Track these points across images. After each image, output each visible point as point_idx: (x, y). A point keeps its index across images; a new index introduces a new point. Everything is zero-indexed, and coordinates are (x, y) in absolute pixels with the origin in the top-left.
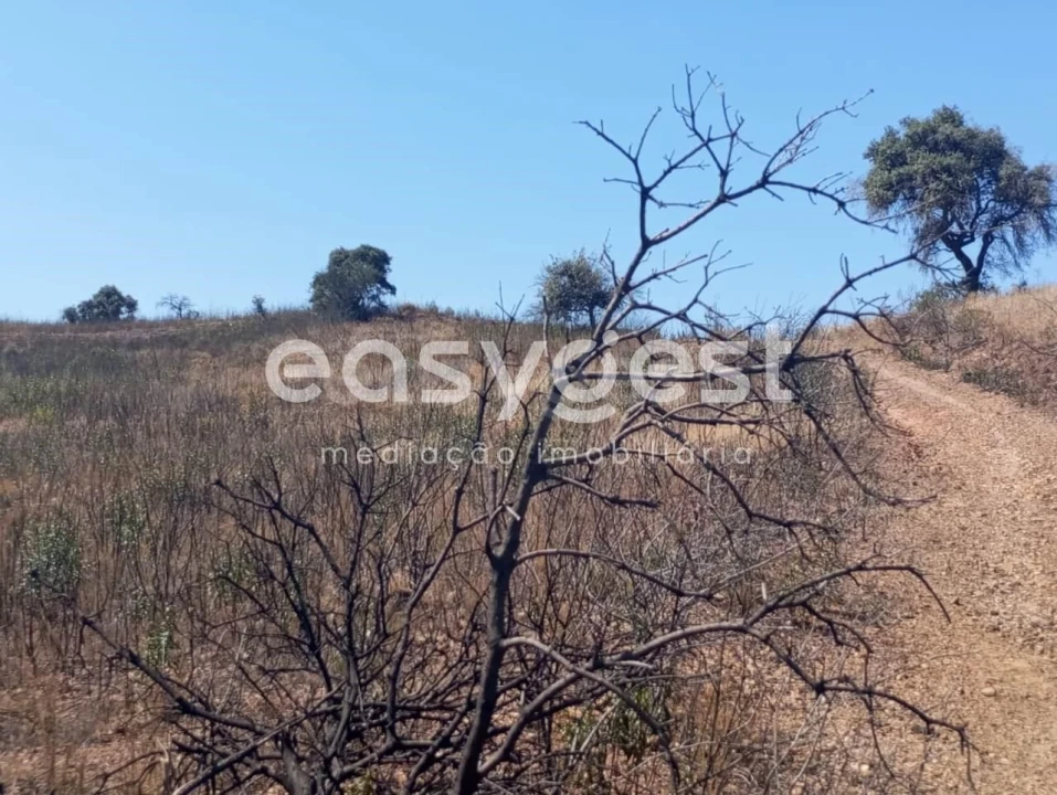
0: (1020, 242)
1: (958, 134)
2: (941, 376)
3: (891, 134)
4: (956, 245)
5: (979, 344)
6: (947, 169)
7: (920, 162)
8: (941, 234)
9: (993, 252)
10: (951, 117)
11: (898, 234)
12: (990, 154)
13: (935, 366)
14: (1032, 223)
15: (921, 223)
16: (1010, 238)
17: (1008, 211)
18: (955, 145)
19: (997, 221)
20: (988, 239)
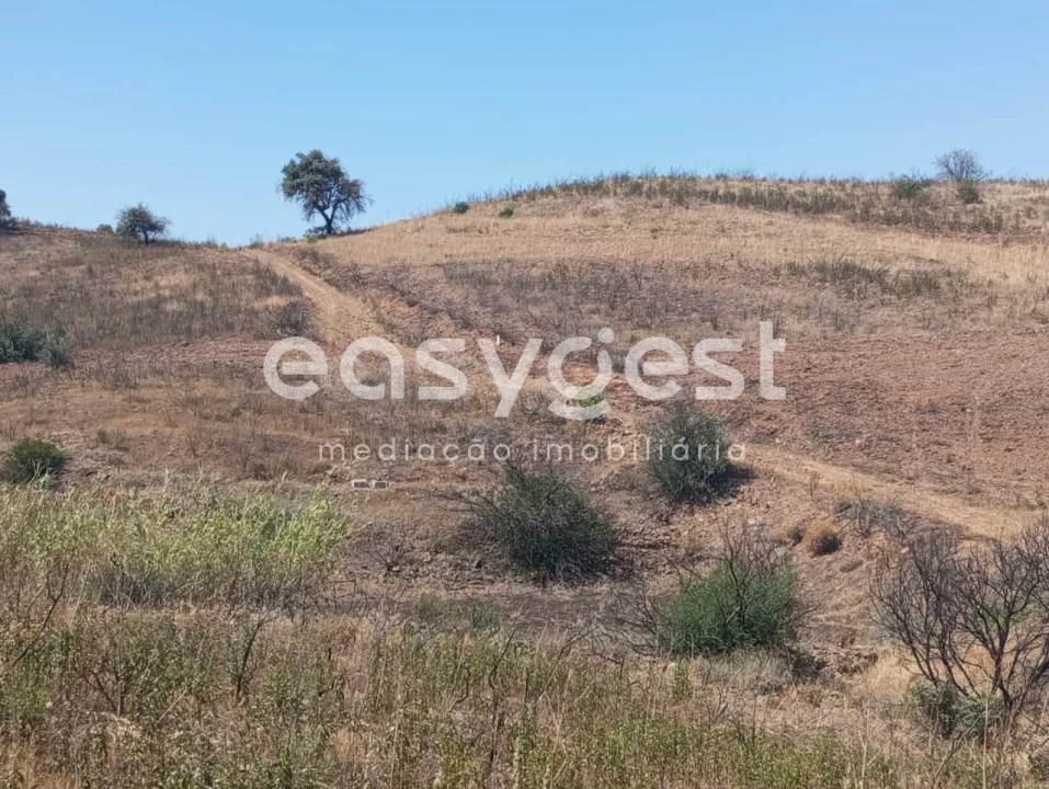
0: (348, 210)
1: (321, 166)
2: (318, 279)
3: (292, 162)
4: (322, 210)
5: (329, 267)
6: (317, 182)
7: (306, 178)
8: (314, 205)
9: (337, 213)
10: (317, 156)
11: (296, 205)
12: (334, 172)
13: (316, 275)
14: (353, 205)
15: (306, 202)
16: (344, 207)
17: (342, 197)
18: (319, 171)
19: (339, 201)
20: (335, 208)
